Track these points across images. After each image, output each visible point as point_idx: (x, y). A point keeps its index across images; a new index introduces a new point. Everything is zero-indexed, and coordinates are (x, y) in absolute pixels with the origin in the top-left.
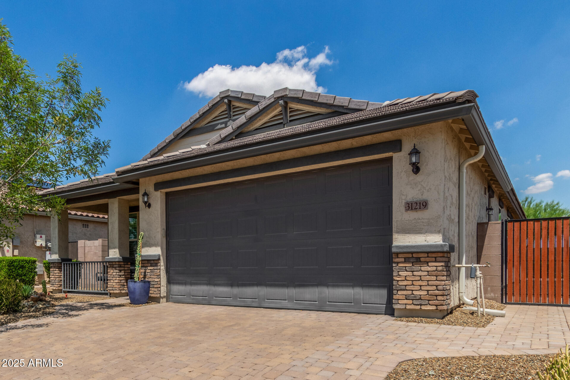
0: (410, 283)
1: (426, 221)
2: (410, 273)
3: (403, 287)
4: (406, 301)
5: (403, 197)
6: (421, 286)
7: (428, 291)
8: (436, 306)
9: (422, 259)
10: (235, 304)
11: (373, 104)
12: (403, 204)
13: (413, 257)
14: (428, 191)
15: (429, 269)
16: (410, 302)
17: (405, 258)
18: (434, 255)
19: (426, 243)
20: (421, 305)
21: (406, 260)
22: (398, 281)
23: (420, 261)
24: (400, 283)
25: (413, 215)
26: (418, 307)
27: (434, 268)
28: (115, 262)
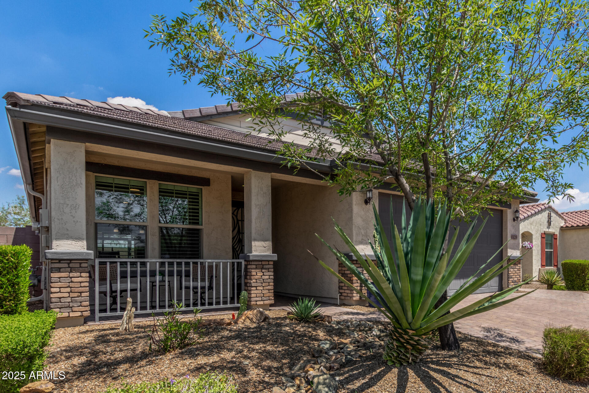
0: (513, 274)
1: (516, 245)
2: (513, 270)
3: (511, 277)
4: (512, 283)
5: (511, 232)
12: (511, 235)
14: (517, 231)
18: (519, 261)
19: (516, 255)
22: (510, 274)
25: (513, 241)
27: (519, 267)
28: (268, 261)
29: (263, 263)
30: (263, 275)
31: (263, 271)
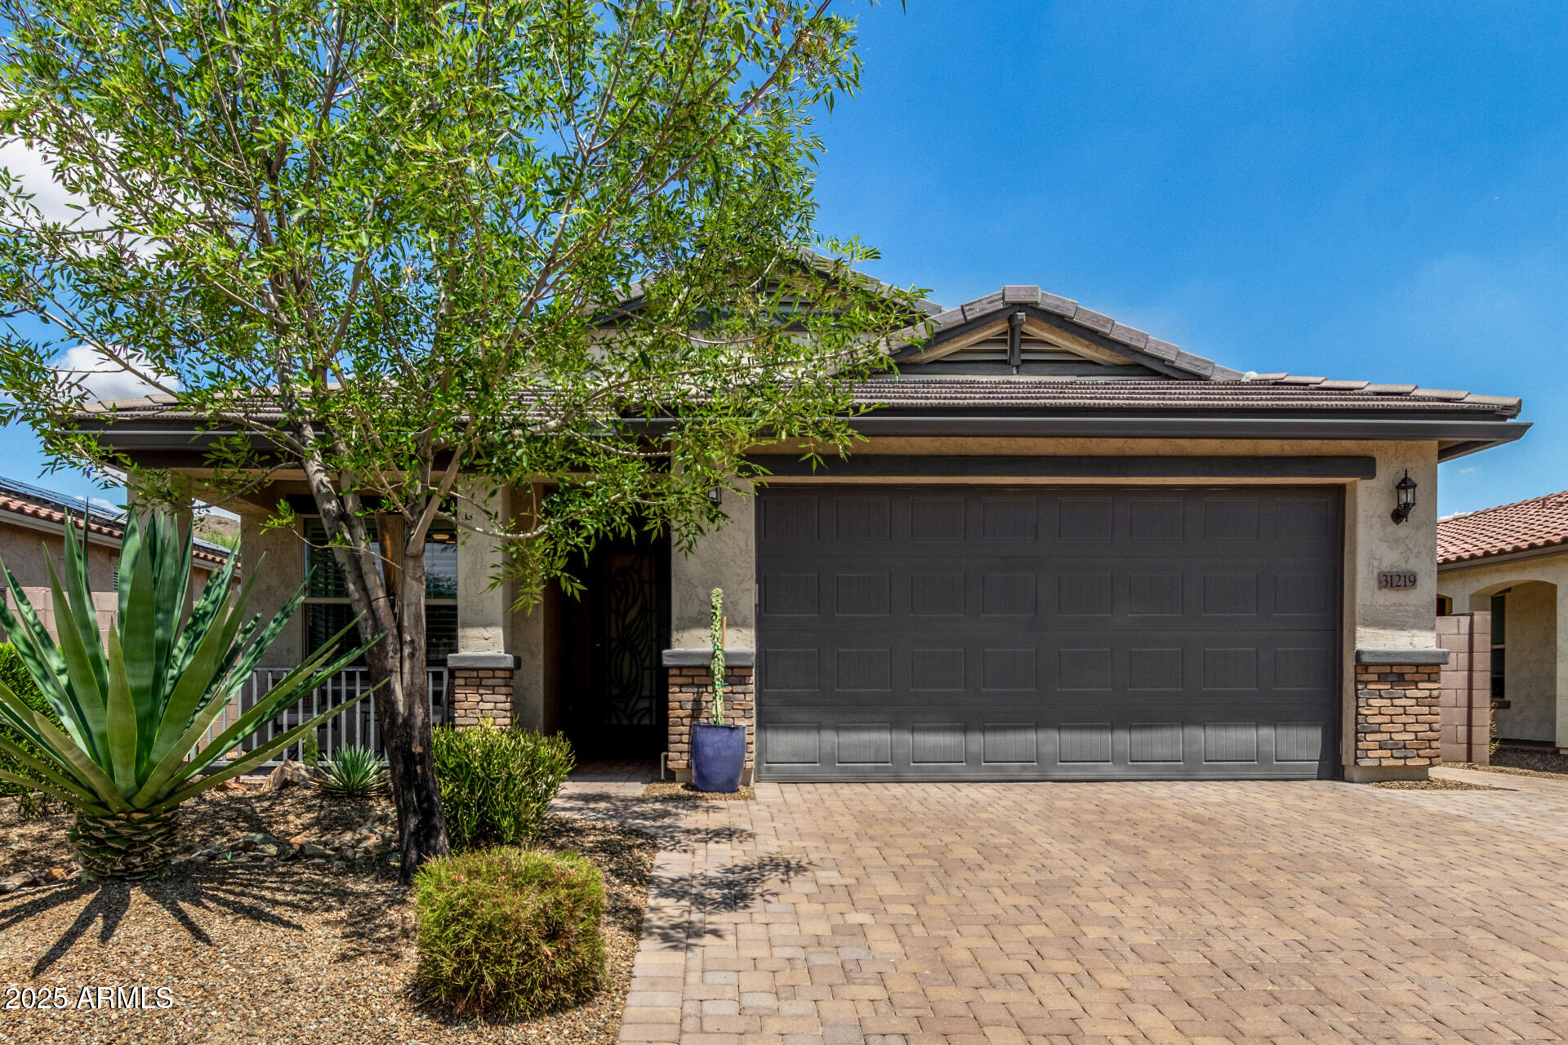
0: (1387, 719)
1: (1412, 609)
2: (1387, 702)
3: (1376, 727)
4: (1380, 753)
5: (1376, 563)
6: (1404, 724)
7: (1416, 732)
8: (1430, 758)
9: (1407, 677)
10: (972, 775)
11: (1223, 371)
12: (1375, 573)
13: (1392, 672)
14: (1416, 557)
15: (1419, 694)
16: (1388, 753)
17: (1379, 674)
18: (1427, 670)
19: (1410, 649)
20: (1405, 758)
21: (1381, 678)
22: (1366, 716)
23: (1404, 681)
24: (1371, 720)
25: (1390, 597)
26: (1401, 762)
27: (1427, 693)
28: (493, 670)
29: (482, 674)
30: (482, 700)
31: (481, 691)
